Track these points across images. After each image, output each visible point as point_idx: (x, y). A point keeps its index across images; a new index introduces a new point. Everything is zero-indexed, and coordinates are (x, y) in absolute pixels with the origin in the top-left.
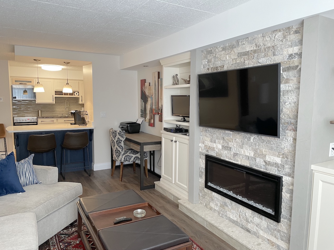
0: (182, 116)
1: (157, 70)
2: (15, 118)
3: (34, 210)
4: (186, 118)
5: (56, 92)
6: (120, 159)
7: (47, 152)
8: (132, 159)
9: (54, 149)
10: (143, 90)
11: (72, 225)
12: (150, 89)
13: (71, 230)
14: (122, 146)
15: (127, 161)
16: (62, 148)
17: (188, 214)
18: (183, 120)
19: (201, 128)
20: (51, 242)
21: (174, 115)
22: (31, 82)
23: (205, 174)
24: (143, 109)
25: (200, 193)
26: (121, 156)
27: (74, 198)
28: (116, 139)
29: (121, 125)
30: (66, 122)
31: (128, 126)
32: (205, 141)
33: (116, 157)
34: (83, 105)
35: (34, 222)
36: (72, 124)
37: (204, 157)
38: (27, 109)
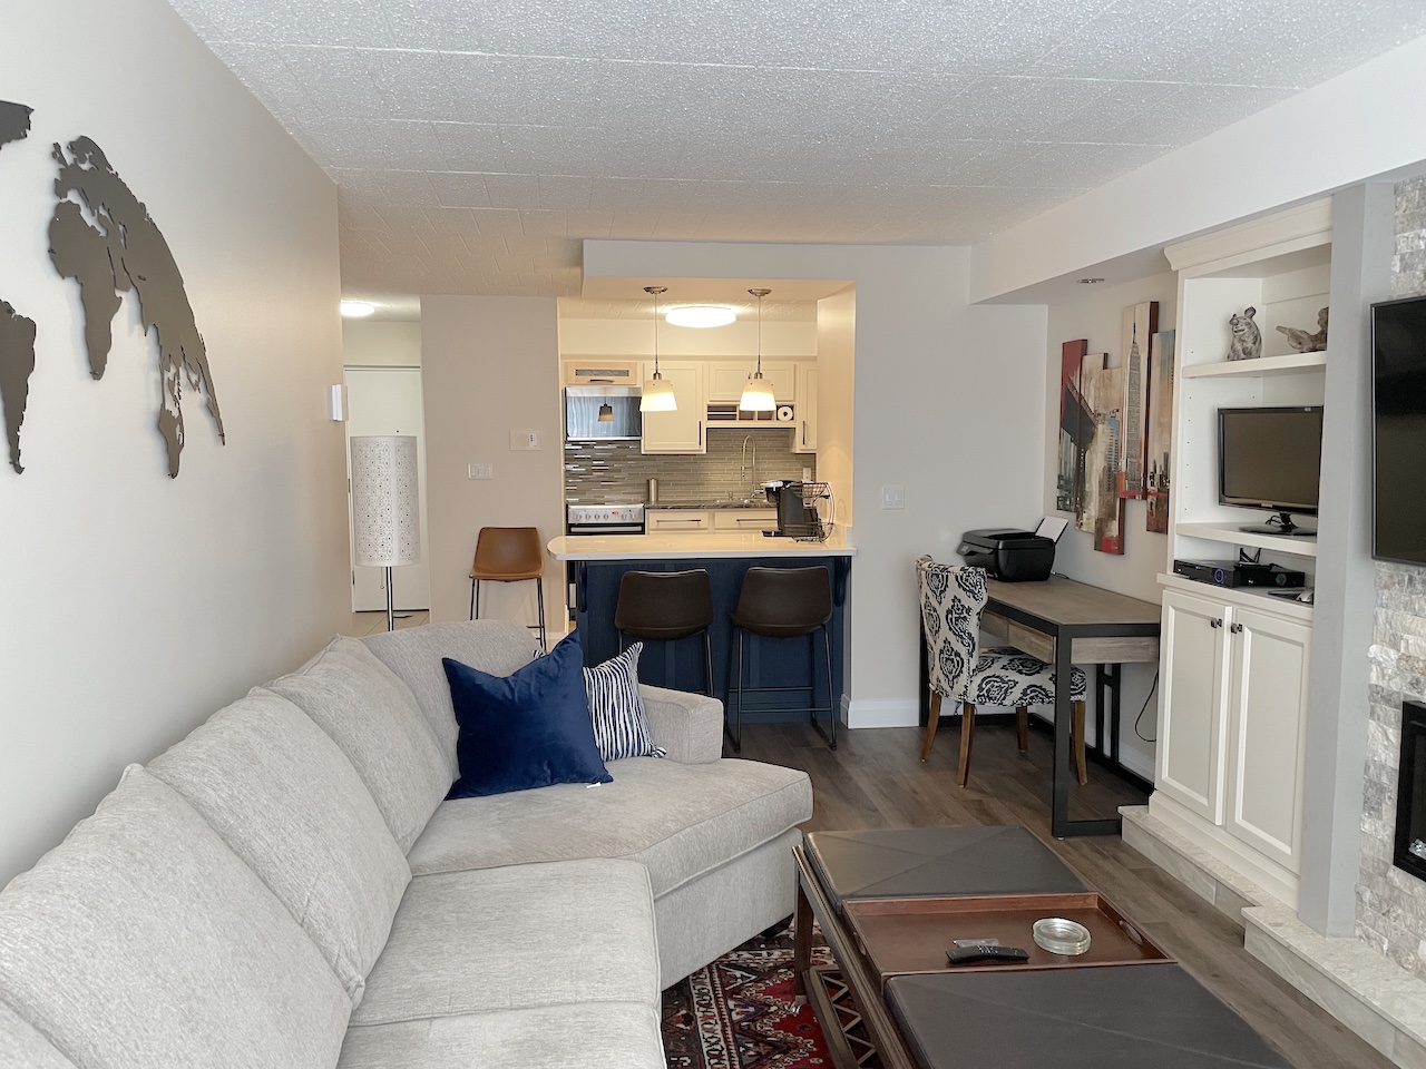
0: (1276, 508)
1: (1144, 292)
2: (572, 507)
3: (645, 854)
4: (1295, 519)
5: (710, 408)
6: (959, 688)
7: (679, 637)
8: (1016, 693)
9: (706, 628)
10: (1074, 388)
11: (770, 937)
12: (1106, 383)
13: (769, 955)
14: (970, 634)
15: (990, 699)
16: (734, 627)
17: (1296, 981)
18: (1276, 526)
19: (1383, 570)
20: (697, 987)
21: (1227, 499)
22: (626, 373)
23: (1394, 796)
24: (1071, 474)
25: (1363, 888)
26: (963, 678)
27: (780, 830)
28: (947, 603)
29: (964, 542)
30: (743, 526)
31: (1000, 547)
32: (1406, 636)
33: (942, 681)
34: (809, 459)
35: (645, 902)
36: (767, 534)
37: (1395, 715)
38: (610, 474)
